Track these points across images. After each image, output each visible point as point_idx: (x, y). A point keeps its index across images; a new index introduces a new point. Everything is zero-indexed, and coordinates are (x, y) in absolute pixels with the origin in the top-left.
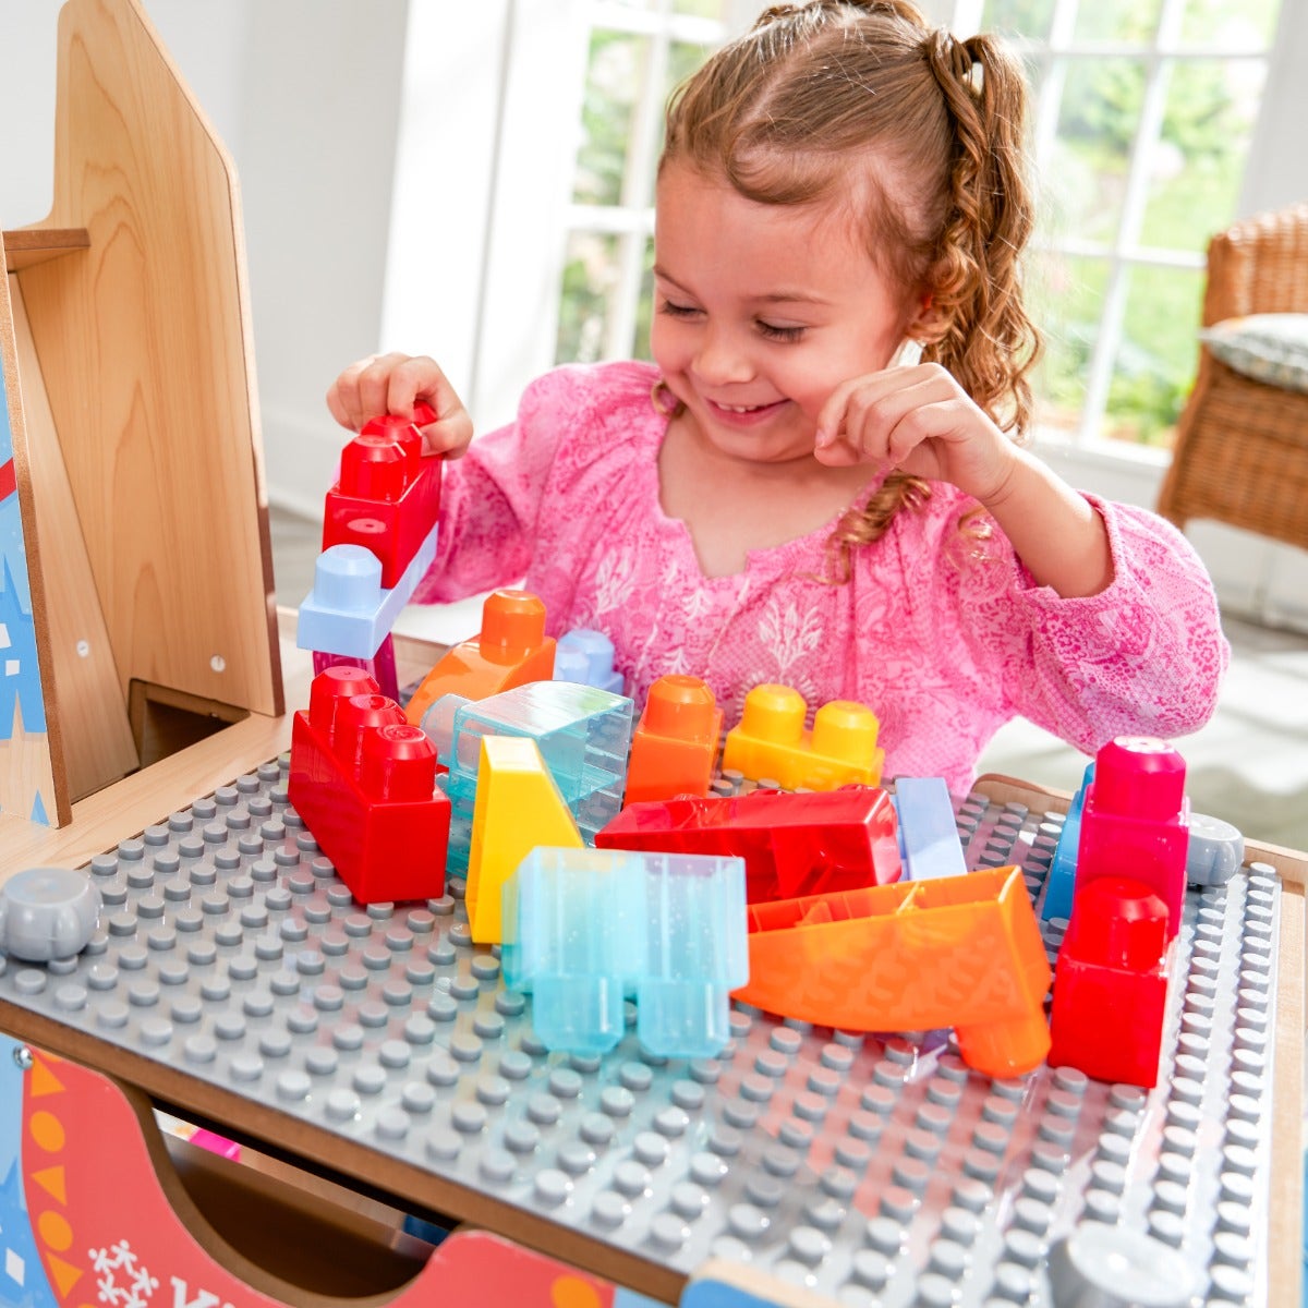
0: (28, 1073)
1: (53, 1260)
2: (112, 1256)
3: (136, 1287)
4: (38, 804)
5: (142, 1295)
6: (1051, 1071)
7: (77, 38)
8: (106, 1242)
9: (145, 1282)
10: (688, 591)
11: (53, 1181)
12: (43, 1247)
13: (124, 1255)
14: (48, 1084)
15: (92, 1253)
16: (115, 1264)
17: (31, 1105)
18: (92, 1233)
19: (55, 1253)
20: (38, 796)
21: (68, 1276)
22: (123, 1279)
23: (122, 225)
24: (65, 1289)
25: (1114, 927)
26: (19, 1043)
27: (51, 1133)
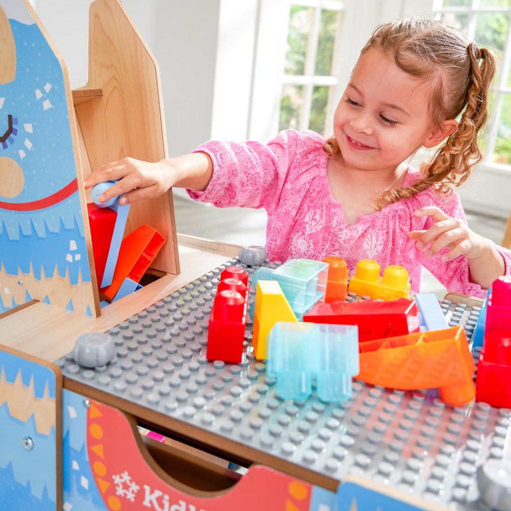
0: (89, 410)
1: (99, 480)
2: (121, 478)
3: (131, 489)
4: (88, 308)
5: (133, 492)
6: (476, 404)
7: (96, 16)
8: (119, 472)
9: (134, 487)
10: (341, 230)
11: (99, 450)
12: (95, 475)
13: (126, 477)
14: (96, 413)
15: (114, 477)
16: (123, 481)
17: (90, 421)
18: (114, 469)
19: (101, 477)
20: (88, 305)
21: (104, 486)
22: (126, 486)
23: (115, 87)
24: (104, 490)
25: (499, 349)
26: (85, 398)
27: (97, 432)
